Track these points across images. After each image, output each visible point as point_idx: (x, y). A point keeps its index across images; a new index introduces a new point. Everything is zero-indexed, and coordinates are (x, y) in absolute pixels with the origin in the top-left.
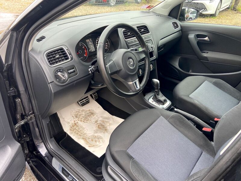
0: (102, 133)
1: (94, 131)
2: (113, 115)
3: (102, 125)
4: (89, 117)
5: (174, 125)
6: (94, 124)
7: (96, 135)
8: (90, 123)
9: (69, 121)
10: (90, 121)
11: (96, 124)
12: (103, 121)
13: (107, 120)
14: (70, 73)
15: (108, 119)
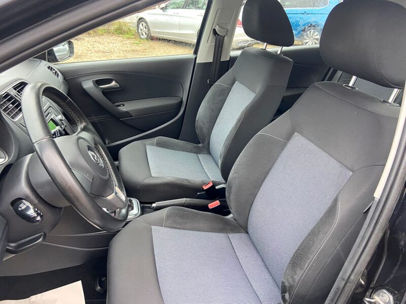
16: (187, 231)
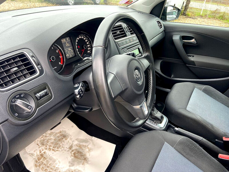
0: (81, 165)
1: (69, 162)
2: (92, 136)
3: (78, 152)
4: (60, 143)
5: (183, 153)
6: (68, 151)
7: (73, 168)
8: (62, 151)
9: (32, 152)
10: (62, 149)
11: (70, 151)
12: (80, 145)
13: (84, 144)
14: (39, 98)
15: (86, 143)
16: (189, 162)
